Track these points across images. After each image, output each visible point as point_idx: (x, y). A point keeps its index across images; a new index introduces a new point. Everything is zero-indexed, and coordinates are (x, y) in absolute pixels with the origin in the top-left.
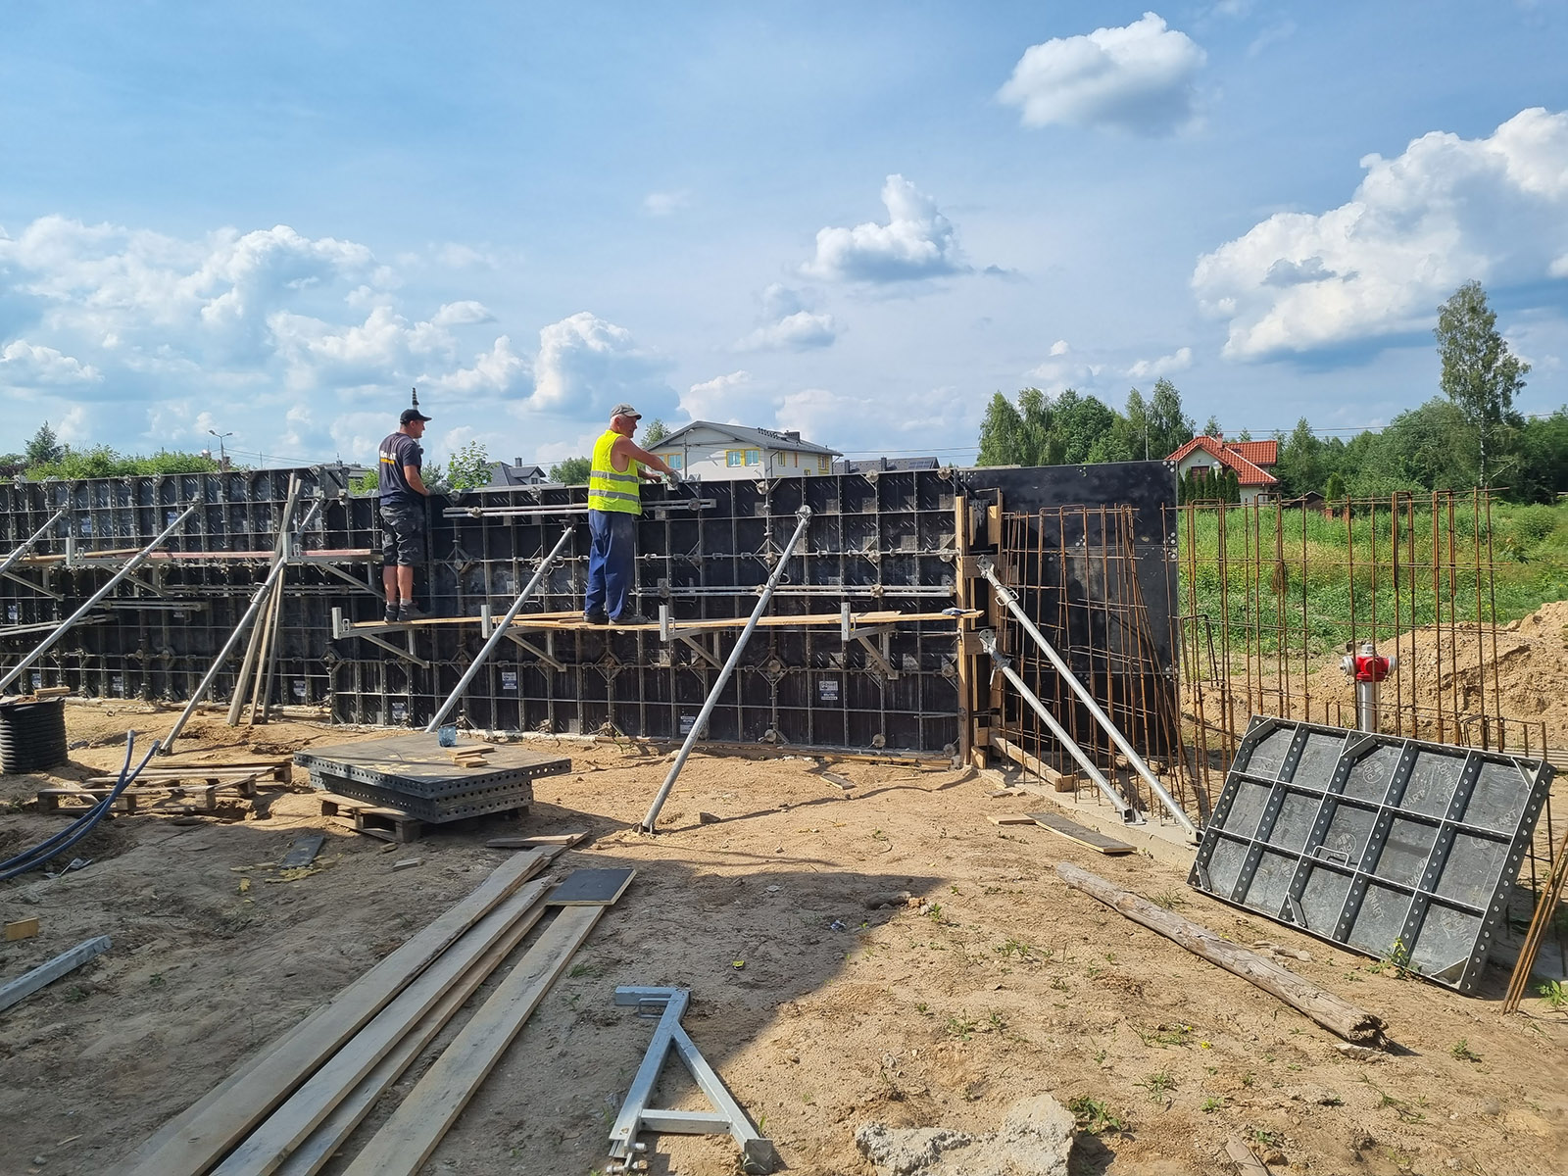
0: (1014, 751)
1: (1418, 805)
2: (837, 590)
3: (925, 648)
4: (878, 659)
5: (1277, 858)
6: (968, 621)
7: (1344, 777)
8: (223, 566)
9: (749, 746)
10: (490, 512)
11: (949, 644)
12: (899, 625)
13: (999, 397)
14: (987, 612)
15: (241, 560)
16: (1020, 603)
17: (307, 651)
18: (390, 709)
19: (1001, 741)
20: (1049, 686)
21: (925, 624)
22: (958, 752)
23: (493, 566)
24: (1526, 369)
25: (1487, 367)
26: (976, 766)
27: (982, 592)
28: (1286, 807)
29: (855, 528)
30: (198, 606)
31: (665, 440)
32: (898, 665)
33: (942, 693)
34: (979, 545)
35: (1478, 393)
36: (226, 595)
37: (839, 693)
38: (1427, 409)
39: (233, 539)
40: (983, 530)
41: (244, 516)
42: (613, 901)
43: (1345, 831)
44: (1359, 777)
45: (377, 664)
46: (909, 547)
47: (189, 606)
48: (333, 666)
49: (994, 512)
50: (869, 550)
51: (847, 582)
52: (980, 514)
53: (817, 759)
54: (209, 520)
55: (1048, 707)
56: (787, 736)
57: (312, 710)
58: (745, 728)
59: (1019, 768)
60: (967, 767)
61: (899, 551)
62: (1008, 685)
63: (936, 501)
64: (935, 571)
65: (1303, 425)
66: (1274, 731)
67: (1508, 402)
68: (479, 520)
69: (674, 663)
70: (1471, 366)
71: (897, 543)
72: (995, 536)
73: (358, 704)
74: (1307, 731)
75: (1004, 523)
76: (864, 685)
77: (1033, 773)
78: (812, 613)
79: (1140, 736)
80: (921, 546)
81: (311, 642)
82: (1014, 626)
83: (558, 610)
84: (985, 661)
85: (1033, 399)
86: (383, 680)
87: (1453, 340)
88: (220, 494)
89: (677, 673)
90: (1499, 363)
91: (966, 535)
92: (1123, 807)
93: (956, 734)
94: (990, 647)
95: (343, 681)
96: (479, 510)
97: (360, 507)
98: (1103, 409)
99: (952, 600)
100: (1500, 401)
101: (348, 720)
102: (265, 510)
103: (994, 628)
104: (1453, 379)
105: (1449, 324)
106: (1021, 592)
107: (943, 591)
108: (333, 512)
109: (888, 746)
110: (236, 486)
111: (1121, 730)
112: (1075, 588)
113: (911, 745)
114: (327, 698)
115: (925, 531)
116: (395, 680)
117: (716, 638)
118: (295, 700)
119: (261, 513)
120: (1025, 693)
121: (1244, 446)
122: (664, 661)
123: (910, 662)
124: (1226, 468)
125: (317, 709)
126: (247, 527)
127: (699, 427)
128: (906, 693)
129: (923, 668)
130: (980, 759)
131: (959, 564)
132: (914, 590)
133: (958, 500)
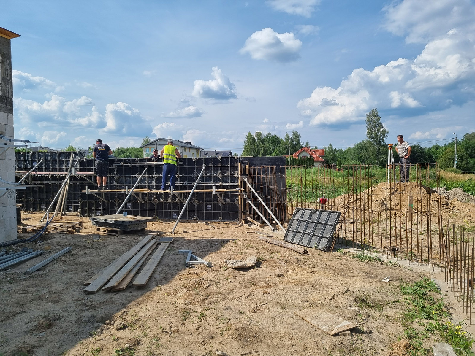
0: (251, 220)
1: (321, 221)
2: (212, 183)
3: (231, 197)
4: (221, 199)
5: (299, 233)
6: (241, 191)
7: (310, 217)
8: (50, 176)
9: (190, 220)
10: (125, 164)
11: (237, 196)
12: (225, 192)
13: (250, 134)
14: (245, 189)
15: (55, 174)
16: (252, 187)
17: (73, 198)
18: (96, 213)
19: (248, 218)
20: (258, 205)
21: (231, 192)
22: (238, 221)
23: (126, 177)
24: (388, 132)
25: (378, 131)
26: (242, 223)
27: (244, 184)
28: (301, 224)
29: (216, 170)
30: (42, 186)
31: (150, 143)
32: (225, 201)
33: (235, 207)
34: (244, 174)
35: (376, 138)
36: (50, 184)
37: (211, 208)
38: (364, 142)
39: (53, 169)
40: (244, 171)
41: (56, 163)
42: (172, 242)
43: (310, 227)
44: (313, 217)
45: (93, 202)
46: (228, 174)
47: (39, 186)
48: (81, 202)
49: (247, 166)
50: (219, 175)
51: (214, 182)
52: (244, 167)
53: (206, 223)
54: (46, 164)
55: (258, 209)
56: (199, 218)
57: (75, 213)
58: (189, 216)
59: (252, 223)
60: (240, 224)
61: (226, 175)
62: (249, 204)
63: (234, 164)
64: (234, 180)
65: (331, 145)
66: (300, 210)
67: (383, 141)
68: (123, 166)
69: (172, 201)
70: (374, 131)
71: (225, 173)
72: (247, 172)
73: (87, 212)
74: (305, 210)
75: (249, 169)
76: (217, 206)
77: (255, 224)
78: (205, 189)
79: (276, 214)
80: (231, 174)
81: (74, 196)
82: (251, 192)
83: (142, 188)
84: (245, 200)
85: (259, 135)
86: (94, 205)
87: (370, 124)
88: (49, 157)
89: (172, 203)
90: (381, 130)
91: (241, 172)
92: (273, 229)
93: (238, 217)
94: (246, 197)
95: (83, 205)
96: (123, 163)
97: (90, 162)
98: (278, 139)
99: (237, 186)
100: (381, 140)
101: (84, 216)
102: (62, 162)
103: (247, 193)
104: (370, 134)
105: (369, 120)
106: (253, 184)
107: (236, 184)
108: (82, 163)
109: (222, 220)
110: (54, 155)
111: (273, 213)
112: (264, 184)
113: (228, 219)
114: (79, 210)
115: (232, 171)
116: (98, 206)
117: (183, 195)
118: (70, 211)
119: (61, 163)
120: (253, 206)
121: (315, 150)
122: (169, 200)
123: (228, 200)
124: (311, 156)
125: (76, 213)
126: (57, 166)
127: (160, 139)
128: (227, 207)
129: (231, 202)
130: (243, 222)
131: (239, 178)
132: (229, 184)
133: (239, 164)
